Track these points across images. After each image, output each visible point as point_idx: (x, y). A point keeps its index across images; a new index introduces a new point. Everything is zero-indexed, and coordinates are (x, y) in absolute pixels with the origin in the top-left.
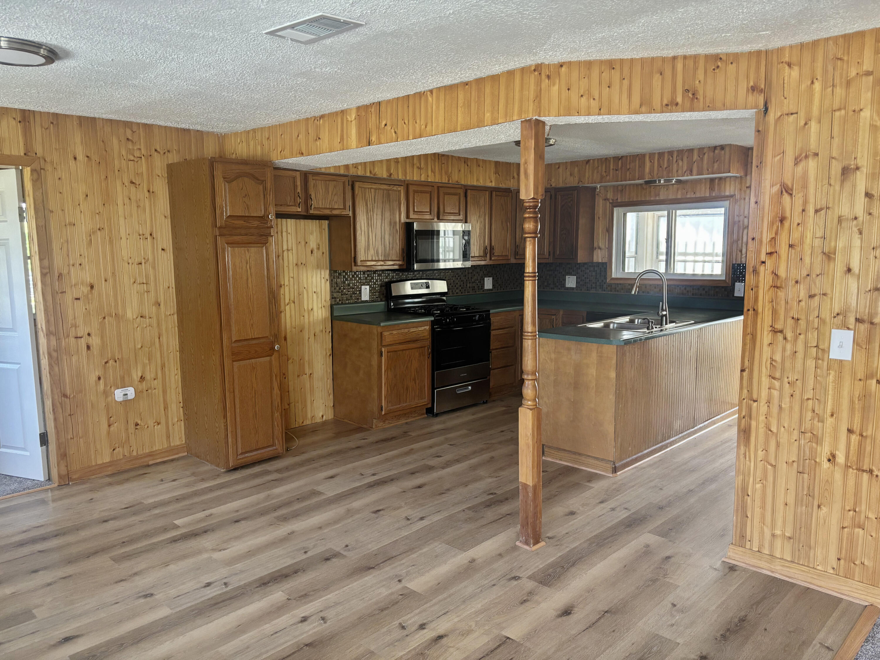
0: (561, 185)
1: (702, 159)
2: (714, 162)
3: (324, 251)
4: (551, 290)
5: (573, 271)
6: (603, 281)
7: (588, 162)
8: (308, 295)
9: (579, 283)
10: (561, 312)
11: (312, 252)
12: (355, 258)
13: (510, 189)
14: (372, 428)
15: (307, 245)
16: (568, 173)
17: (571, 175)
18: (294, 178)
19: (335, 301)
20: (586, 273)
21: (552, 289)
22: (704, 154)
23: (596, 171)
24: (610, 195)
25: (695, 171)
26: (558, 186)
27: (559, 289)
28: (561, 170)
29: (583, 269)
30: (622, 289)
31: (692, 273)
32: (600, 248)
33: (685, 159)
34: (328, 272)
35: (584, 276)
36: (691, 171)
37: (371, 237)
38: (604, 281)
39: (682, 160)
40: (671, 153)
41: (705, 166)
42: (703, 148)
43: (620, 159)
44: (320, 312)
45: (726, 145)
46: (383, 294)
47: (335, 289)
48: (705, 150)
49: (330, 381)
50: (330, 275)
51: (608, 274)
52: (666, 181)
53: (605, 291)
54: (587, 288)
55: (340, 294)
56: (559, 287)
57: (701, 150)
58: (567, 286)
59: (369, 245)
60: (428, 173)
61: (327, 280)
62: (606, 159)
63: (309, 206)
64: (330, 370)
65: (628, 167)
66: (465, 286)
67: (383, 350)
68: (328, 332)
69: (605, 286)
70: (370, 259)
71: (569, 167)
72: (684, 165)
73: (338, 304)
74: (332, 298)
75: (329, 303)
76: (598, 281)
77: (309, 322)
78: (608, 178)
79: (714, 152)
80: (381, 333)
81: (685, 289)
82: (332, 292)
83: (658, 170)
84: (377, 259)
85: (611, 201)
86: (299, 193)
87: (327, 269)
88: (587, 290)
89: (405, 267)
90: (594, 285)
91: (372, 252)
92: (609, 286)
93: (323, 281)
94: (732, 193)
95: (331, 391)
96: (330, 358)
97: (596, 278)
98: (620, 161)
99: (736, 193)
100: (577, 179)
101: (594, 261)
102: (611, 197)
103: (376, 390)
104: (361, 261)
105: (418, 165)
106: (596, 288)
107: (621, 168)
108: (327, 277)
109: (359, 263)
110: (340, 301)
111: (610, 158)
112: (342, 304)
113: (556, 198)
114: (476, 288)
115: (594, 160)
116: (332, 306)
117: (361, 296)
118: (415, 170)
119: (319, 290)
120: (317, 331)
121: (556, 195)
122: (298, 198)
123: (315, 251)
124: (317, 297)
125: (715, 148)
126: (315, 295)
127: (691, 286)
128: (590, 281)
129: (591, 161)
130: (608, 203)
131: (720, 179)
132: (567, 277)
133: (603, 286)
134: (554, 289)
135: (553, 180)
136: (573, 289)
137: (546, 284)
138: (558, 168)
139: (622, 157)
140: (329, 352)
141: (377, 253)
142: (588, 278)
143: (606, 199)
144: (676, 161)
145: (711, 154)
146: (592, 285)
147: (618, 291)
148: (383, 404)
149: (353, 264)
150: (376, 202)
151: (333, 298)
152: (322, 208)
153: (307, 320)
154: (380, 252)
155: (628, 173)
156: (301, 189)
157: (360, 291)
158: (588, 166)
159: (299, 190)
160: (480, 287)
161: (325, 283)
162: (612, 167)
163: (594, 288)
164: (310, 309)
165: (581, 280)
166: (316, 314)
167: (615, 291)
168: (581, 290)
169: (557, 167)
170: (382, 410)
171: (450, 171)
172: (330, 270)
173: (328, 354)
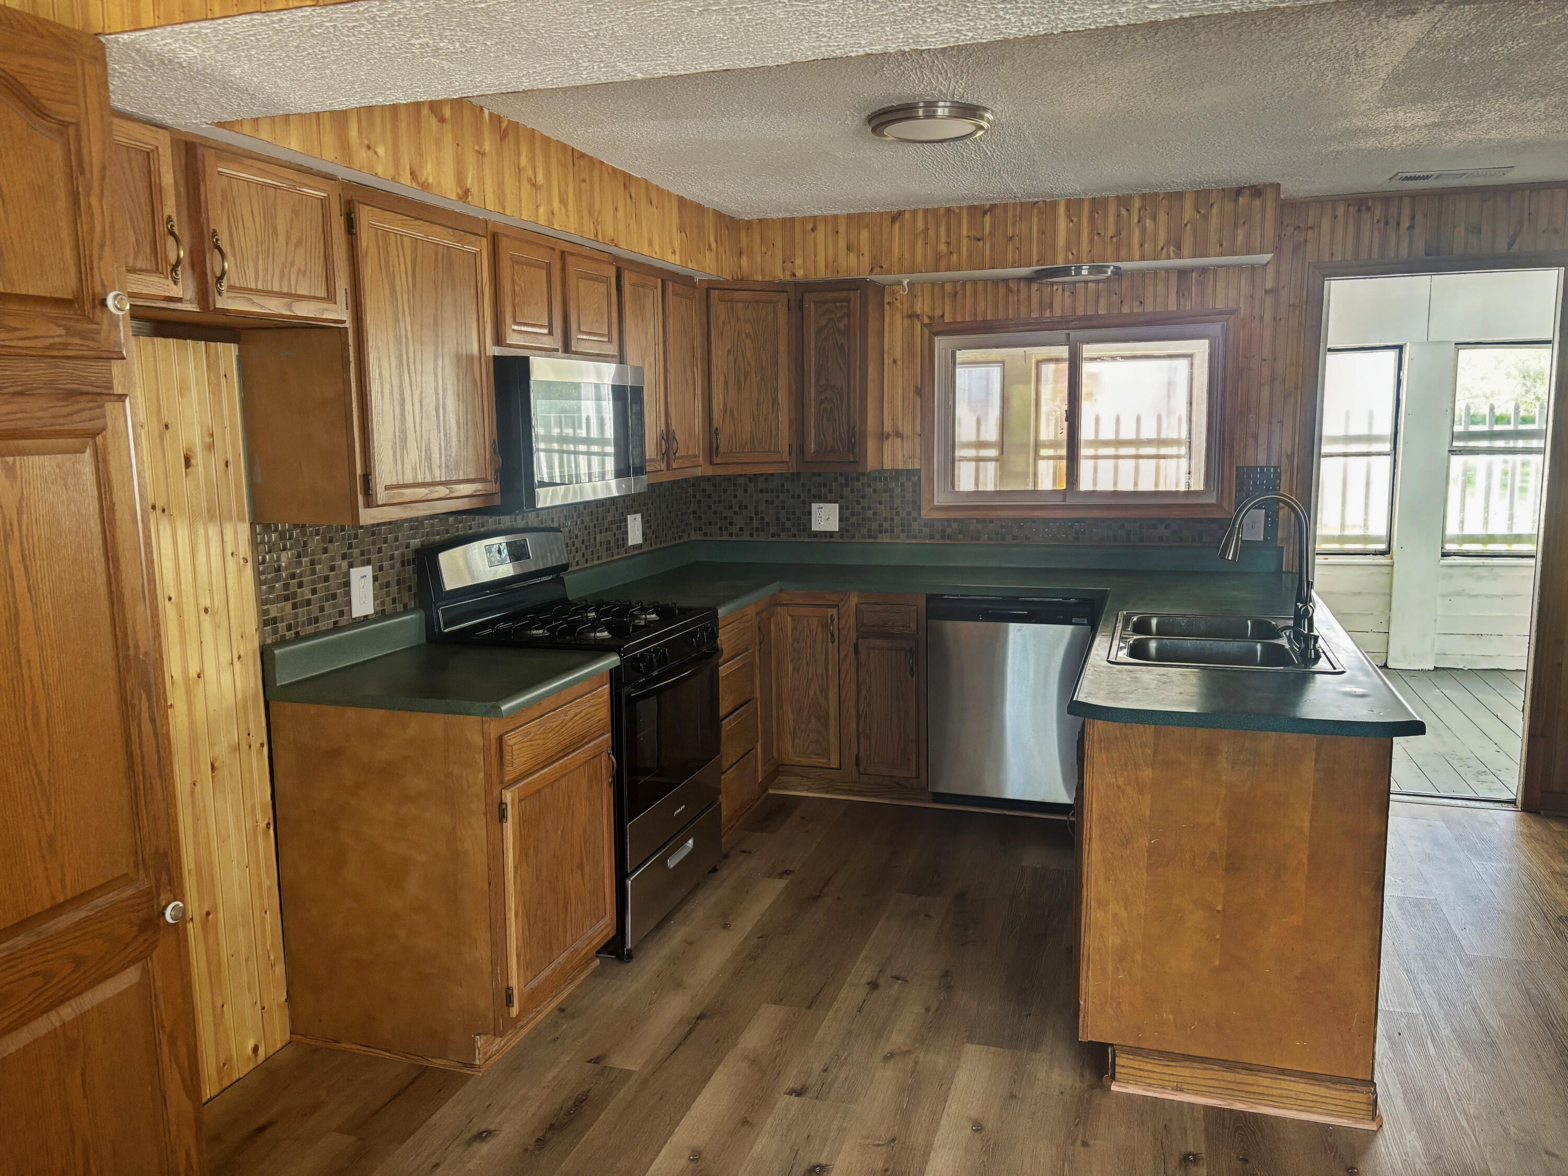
0: (822, 274)
1: (1206, 217)
2: (1236, 226)
3: (230, 458)
4: (771, 539)
5: (831, 491)
6: (909, 514)
7: (896, 217)
8: (181, 625)
9: (847, 519)
10: (854, 600)
11: (188, 462)
12: (367, 478)
13: (692, 278)
14: (472, 1066)
15: (168, 433)
16: (842, 244)
17: (849, 248)
18: (148, 156)
19: (275, 631)
20: (864, 497)
21: (773, 535)
22: (1212, 205)
23: (920, 242)
24: (922, 306)
25: (1187, 247)
26: (812, 277)
27: (794, 536)
28: (820, 234)
29: (858, 485)
30: (961, 532)
31: (1112, 489)
32: (898, 435)
33: (1162, 218)
34: (244, 529)
35: (858, 503)
36: (1178, 247)
37: (408, 406)
38: (914, 513)
39: (1154, 219)
40: (1124, 201)
41: (1213, 236)
42: (1208, 192)
43: (985, 213)
44: (226, 678)
45: (1265, 185)
46: (410, 588)
47: (272, 589)
48: (1213, 198)
49: (272, 920)
50: (255, 544)
51: (925, 495)
52: (1092, 270)
53: (915, 537)
54: (870, 531)
55: (289, 605)
56: (794, 530)
57: (1202, 195)
58: (815, 528)
59: (404, 432)
60: (552, 205)
61: (246, 560)
62: (948, 210)
63: (211, 280)
64: (270, 881)
65: (1010, 233)
66: (592, 541)
67: (508, 796)
68: (256, 745)
69: (915, 526)
70: (409, 479)
71: (842, 229)
72: (1161, 229)
73: (283, 642)
74: (267, 621)
75: (256, 644)
76: (897, 514)
77: (192, 723)
78: (955, 257)
79: (1236, 201)
80: (500, 739)
81: (1122, 527)
82: (262, 602)
83: (1091, 241)
84: (429, 479)
85: (926, 321)
86: (169, 219)
87: (241, 519)
88: (870, 537)
89: (497, 501)
90: (886, 525)
91: (413, 455)
92: (926, 525)
93: (231, 564)
94: (1232, 305)
95: (277, 953)
96: (266, 834)
97: (891, 508)
98: (988, 218)
99: (1242, 305)
100: (866, 260)
101: (885, 467)
102: (927, 309)
103: (483, 937)
104: (387, 488)
105: (531, 174)
106: (892, 531)
107: (992, 234)
108: (245, 549)
109: (381, 495)
110: (289, 628)
111: (960, 208)
112: (298, 638)
113: (801, 308)
114: (612, 544)
115: (914, 213)
116: (265, 655)
117: (349, 603)
118: (526, 189)
119: (219, 599)
120: (222, 750)
121: (801, 302)
122: (171, 241)
123: (199, 459)
124: (216, 626)
125: (1239, 191)
126: (206, 618)
127: (1135, 520)
128: (875, 514)
129: (907, 215)
130: (918, 326)
131: (1203, 270)
132: (815, 506)
133: (910, 525)
134: (779, 536)
135: (799, 261)
136: (831, 534)
137: (755, 524)
138: (813, 230)
139: (993, 206)
140: (263, 817)
141: (429, 459)
142: (869, 509)
143: (912, 316)
144: (1139, 221)
145: (1229, 206)
146: (880, 525)
147: (949, 537)
148: (514, 983)
149: (360, 498)
150: (418, 286)
151: (266, 623)
152: (256, 291)
153: (185, 720)
154: (435, 454)
155: (1010, 247)
156: (178, 206)
157: (347, 584)
158: (897, 225)
159: (170, 207)
160: (621, 542)
161: (240, 571)
162: (965, 232)
163: (886, 531)
164: (193, 673)
165: (852, 514)
166: (212, 688)
167: (943, 537)
168: (853, 537)
169: (811, 226)
170: (509, 1002)
171: (597, 206)
172: (252, 524)
173: (262, 825)
